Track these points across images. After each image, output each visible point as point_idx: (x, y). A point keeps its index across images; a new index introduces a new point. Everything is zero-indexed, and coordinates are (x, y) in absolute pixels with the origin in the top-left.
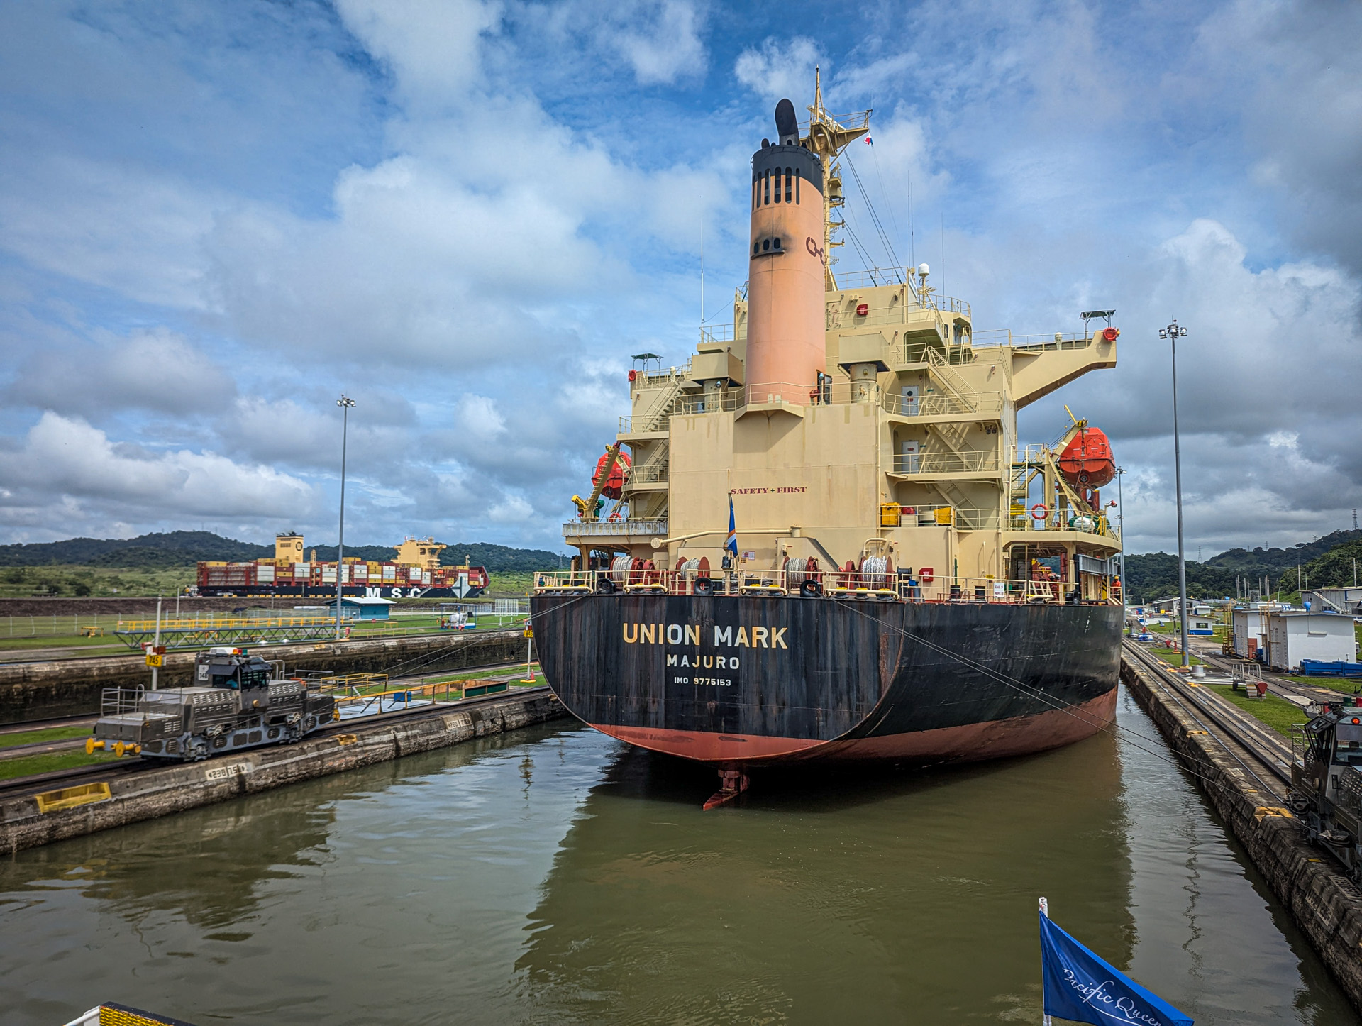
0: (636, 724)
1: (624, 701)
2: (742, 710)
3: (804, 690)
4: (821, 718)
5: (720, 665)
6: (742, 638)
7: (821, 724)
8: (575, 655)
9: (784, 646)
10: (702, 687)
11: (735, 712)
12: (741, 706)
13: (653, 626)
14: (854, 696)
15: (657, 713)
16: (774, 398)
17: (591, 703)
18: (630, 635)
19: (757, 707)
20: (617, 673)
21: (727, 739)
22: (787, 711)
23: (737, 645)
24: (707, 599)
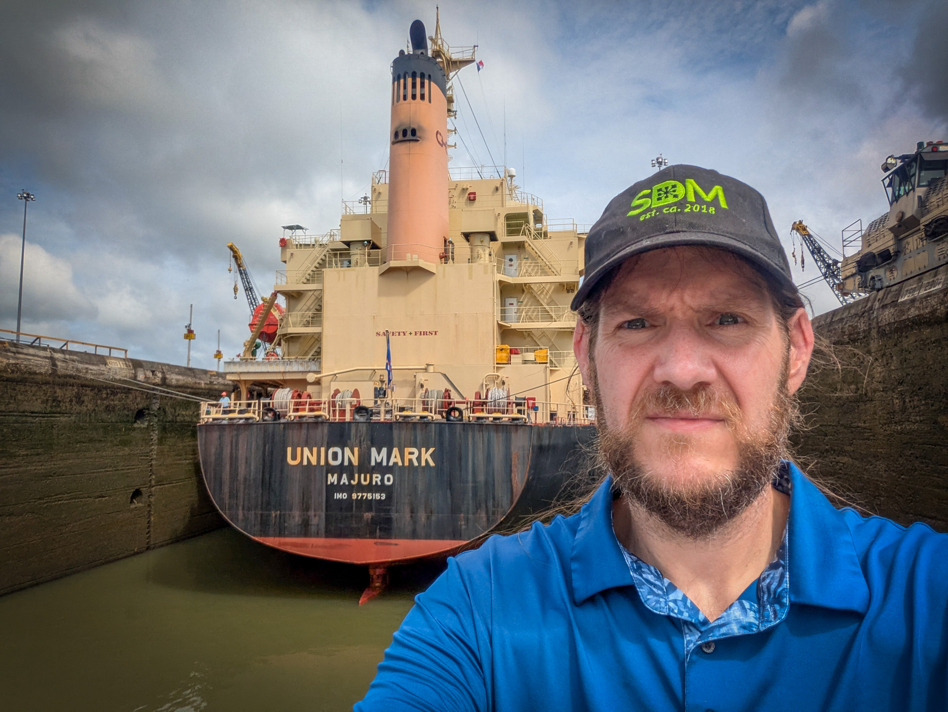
0: (298, 535)
1: (287, 516)
2: (394, 519)
3: (449, 501)
4: (463, 523)
5: (376, 482)
6: (396, 458)
7: (463, 527)
8: (241, 477)
9: (432, 464)
10: (360, 502)
11: (389, 520)
12: (394, 515)
13: (315, 449)
14: (490, 504)
15: (318, 525)
16: (412, 257)
17: (256, 517)
18: (294, 458)
19: (408, 515)
20: (280, 492)
21: (382, 544)
22: (434, 518)
23: (391, 464)
24: (365, 425)
